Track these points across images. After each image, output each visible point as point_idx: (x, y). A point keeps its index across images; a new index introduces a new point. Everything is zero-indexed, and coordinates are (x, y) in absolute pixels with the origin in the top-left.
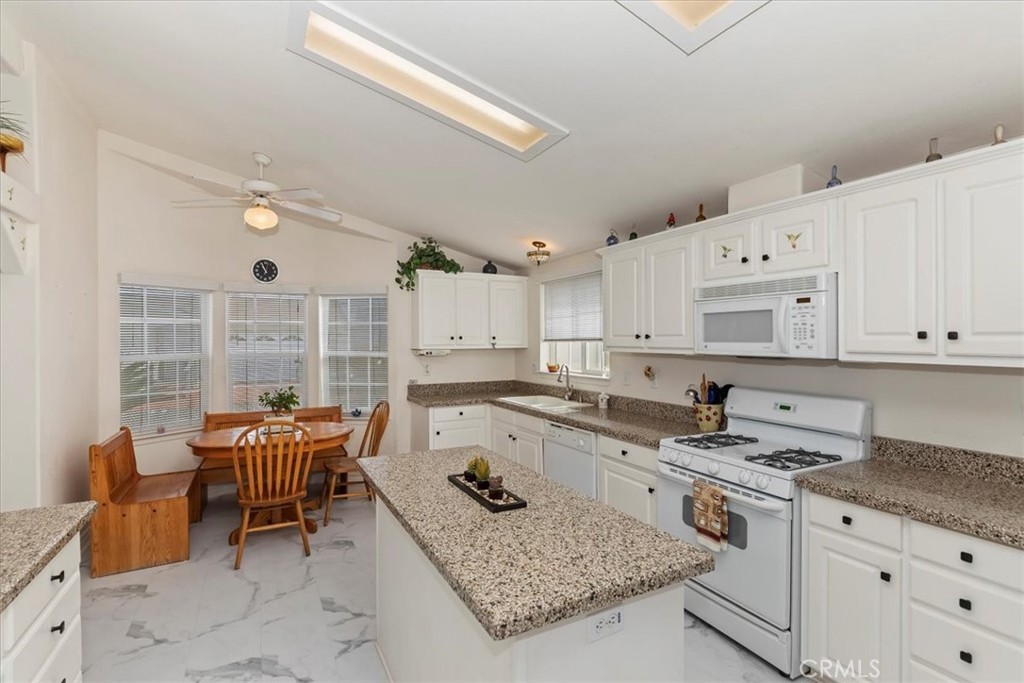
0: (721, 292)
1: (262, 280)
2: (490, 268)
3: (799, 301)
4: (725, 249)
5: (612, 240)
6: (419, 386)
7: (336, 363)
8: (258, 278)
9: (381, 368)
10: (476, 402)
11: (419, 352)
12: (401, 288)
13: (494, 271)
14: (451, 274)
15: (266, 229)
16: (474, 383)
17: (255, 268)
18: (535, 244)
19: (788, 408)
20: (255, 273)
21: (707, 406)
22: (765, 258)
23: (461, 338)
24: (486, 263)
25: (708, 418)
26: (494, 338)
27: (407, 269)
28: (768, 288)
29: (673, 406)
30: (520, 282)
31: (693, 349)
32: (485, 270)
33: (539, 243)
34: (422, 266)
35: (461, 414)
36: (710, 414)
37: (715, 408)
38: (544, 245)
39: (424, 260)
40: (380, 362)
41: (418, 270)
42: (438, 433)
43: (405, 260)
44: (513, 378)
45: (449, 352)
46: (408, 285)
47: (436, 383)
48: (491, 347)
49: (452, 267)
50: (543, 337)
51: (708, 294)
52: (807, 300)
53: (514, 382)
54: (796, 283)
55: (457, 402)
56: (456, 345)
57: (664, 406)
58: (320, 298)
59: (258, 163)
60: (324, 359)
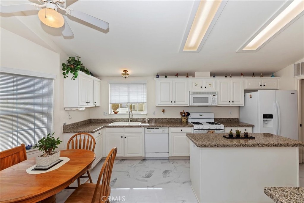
0: (197, 93)
3: (214, 96)
4: (196, 84)
5: (158, 76)
12: (65, 77)
18: (124, 71)
19: (202, 115)
22: (206, 87)
23: (89, 102)
28: (208, 93)
29: (171, 119)
30: (99, 82)
33: (126, 71)
48: (94, 106)
50: (110, 103)
51: (194, 93)
52: (215, 96)
54: (213, 93)
57: (168, 119)
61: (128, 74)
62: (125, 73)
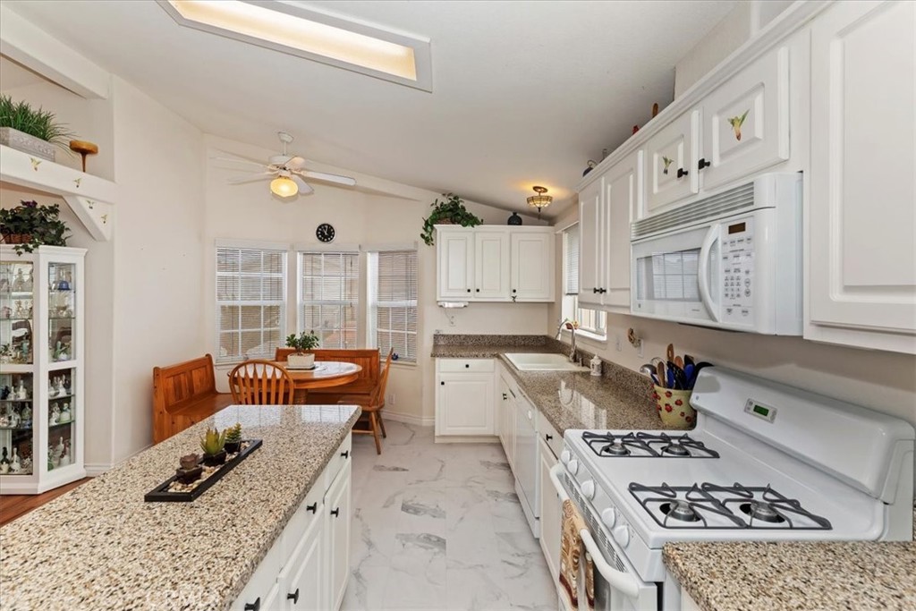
1: (323, 241)
2: (515, 220)
3: (732, 229)
4: (667, 161)
6: (444, 336)
7: (382, 311)
8: (320, 239)
10: (484, 356)
13: (520, 223)
14: (469, 228)
15: (289, 197)
16: (500, 336)
17: (318, 231)
18: (535, 188)
19: (765, 412)
20: (318, 235)
21: (666, 390)
23: (478, 291)
24: (512, 214)
25: (669, 409)
26: (514, 291)
27: (429, 225)
30: (546, 232)
31: (629, 307)
32: (511, 222)
33: (541, 188)
34: (441, 221)
35: (467, 366)
36: (672, 402)
37: (677, 394)
38: (546, 190)
39: (442, 215)
41: (434, 225)
42: (443, 383)
43: (428, 217)
44: (545, 333)
46: (428, 240)
47: (460, 333)
48: (511, 300)
49: (469, 220)
50: (566, 291)
52: (742, 227)
53: (546, 338)
55: (463, 354)
56: (473, 297)
58: (369, 254)
59: (283, 141)
60: (373, 307)
61: (548, 198)
62: (537, 194)
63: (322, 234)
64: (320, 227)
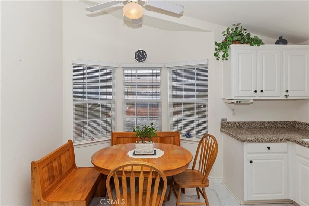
1: (139, 61)
2: (282, 41)
6: (228, 123)
7: (176, 107)
8: (137, 60)
9: (202, 111)
11: (230, 101)
12: (218, 59)
13: (286, 43)
14: (255, 46)
16: (266, 122)
17: (136, 54)
20: (136, 57)
23: (262, 91)
24: (279, 38)
26: (287, 91)
27: (223, 46)
32: (278, 43)
34: (234, 42)
39: (234, 39)
40: (202, 106)
41: (231, 45)
42: (251, 162)
43: (220, 42)
45: (252, 101)
46: (223, 56)
49: (257, 42)
53: (297, 123)
56: (259, 96)
63: (139, 56)
64: (137, 52)
